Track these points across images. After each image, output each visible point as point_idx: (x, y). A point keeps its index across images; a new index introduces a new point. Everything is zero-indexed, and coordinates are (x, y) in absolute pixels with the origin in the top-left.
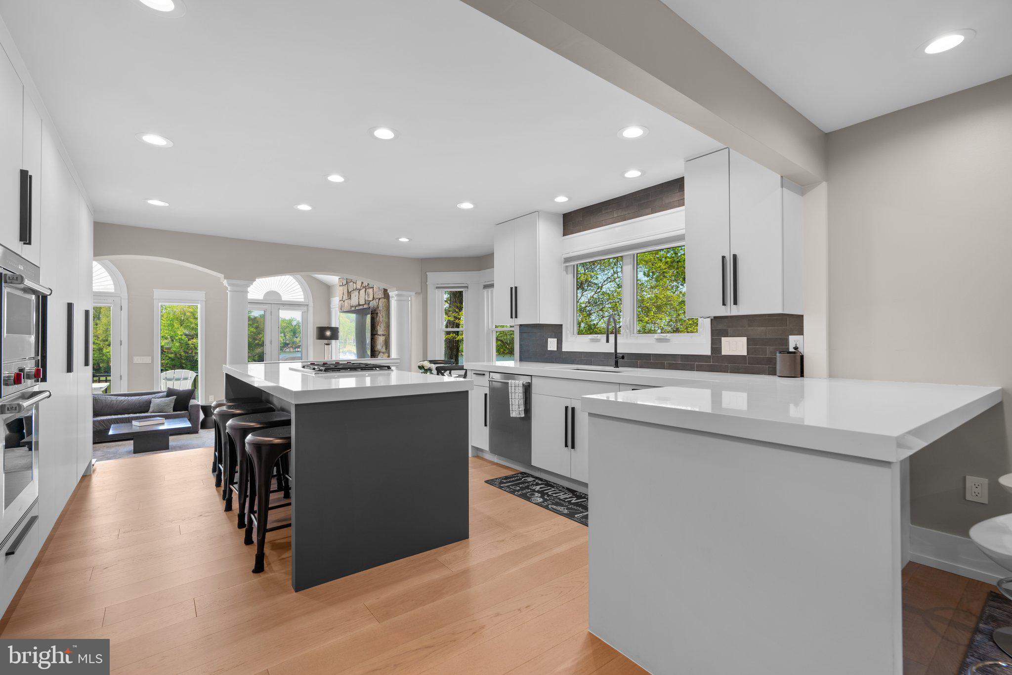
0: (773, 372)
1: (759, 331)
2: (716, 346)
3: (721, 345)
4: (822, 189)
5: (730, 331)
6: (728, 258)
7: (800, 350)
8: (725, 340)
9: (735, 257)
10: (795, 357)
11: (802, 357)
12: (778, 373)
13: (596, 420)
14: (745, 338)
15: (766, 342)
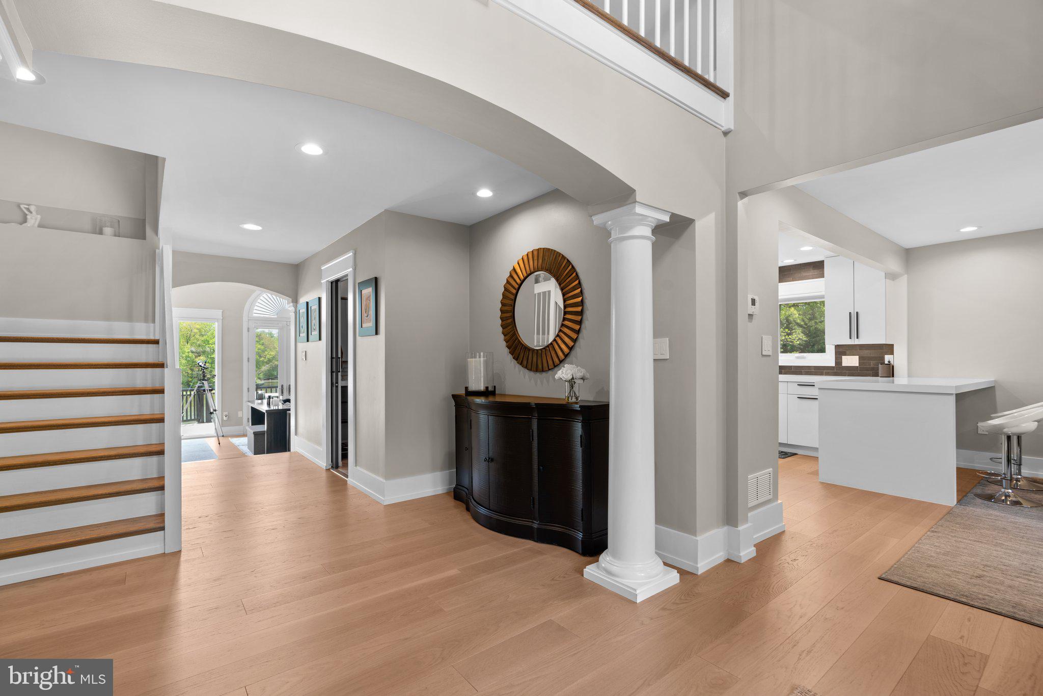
0: (876, 375)
1: (866, 353)
2: (838, 361)
3: (842, 360)
4: (905, 278)
5: (848, 352)
6: (852, 314)
7: (892, 362)
8: (844, 358)
9: (857, 313)
10: (890, 366)
11: (893, 366)
12: (880, 375)
13: (822, 391)
14: (858, 356)
15: (870, 359)
